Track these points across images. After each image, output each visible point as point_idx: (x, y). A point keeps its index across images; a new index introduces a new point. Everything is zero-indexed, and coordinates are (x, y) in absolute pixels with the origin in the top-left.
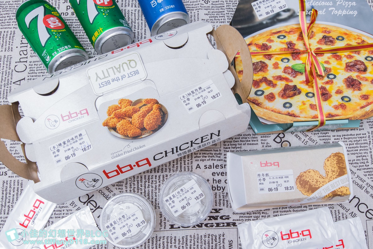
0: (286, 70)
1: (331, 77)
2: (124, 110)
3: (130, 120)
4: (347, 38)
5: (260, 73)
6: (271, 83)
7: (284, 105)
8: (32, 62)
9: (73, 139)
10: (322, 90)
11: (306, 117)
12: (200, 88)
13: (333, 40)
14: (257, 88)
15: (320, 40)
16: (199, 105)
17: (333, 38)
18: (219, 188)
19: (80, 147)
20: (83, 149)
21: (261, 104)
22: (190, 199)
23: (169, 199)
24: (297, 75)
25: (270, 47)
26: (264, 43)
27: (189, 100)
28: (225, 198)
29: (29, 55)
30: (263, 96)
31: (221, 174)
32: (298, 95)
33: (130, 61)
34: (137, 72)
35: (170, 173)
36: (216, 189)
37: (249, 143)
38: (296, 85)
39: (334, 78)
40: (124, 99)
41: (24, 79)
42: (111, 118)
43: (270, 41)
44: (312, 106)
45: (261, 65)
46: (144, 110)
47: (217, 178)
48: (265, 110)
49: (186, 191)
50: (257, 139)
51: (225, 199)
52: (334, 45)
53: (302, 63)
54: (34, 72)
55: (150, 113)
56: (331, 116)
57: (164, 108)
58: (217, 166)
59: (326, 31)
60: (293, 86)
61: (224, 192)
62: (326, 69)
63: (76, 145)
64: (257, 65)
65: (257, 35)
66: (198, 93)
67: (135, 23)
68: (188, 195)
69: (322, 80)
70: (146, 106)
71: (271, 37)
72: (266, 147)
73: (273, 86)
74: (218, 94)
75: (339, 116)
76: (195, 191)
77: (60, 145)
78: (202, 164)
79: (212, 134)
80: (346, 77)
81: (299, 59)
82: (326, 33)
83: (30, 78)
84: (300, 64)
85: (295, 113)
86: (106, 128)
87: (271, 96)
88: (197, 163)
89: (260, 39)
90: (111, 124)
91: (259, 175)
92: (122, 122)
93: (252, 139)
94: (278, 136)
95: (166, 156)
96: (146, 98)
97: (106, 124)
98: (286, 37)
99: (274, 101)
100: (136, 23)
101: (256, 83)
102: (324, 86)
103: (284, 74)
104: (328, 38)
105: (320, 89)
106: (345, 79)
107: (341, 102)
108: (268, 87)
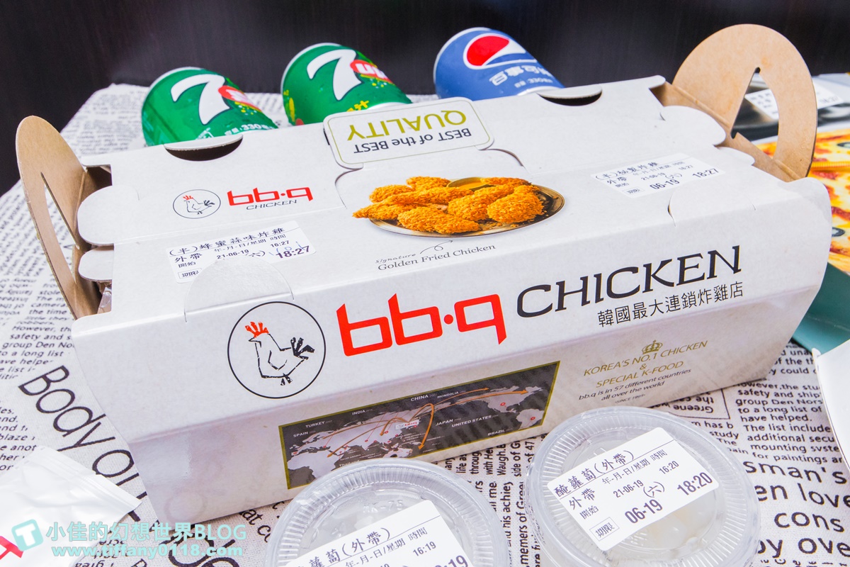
2: (423, 193)
3: (443, 207)
9: (251, 237)
12: (653, 164)
16: (657, 186)
19: (270, 249)
20: (279, 254)
23: (568, 485)
27: (624, 180)
33: (448, 112)
34: (465, 133)
40: (424, 176)
42: (381, 205)
46: (488, 193)
49: (638, 461)
55: (506, 198)
57: (550, 190)
63: (258, 248)
66: (647, 170)
68: (649, 475)
70: (493, 187)
74: (712, 170)
76: (674, 464)
77: (205, 246)
79: (713, 254)
86: (364, 220)
90: (379, 214)
92: (417, 210)
95: (561, 307)
96: (491, 177)
97: (364, 215)
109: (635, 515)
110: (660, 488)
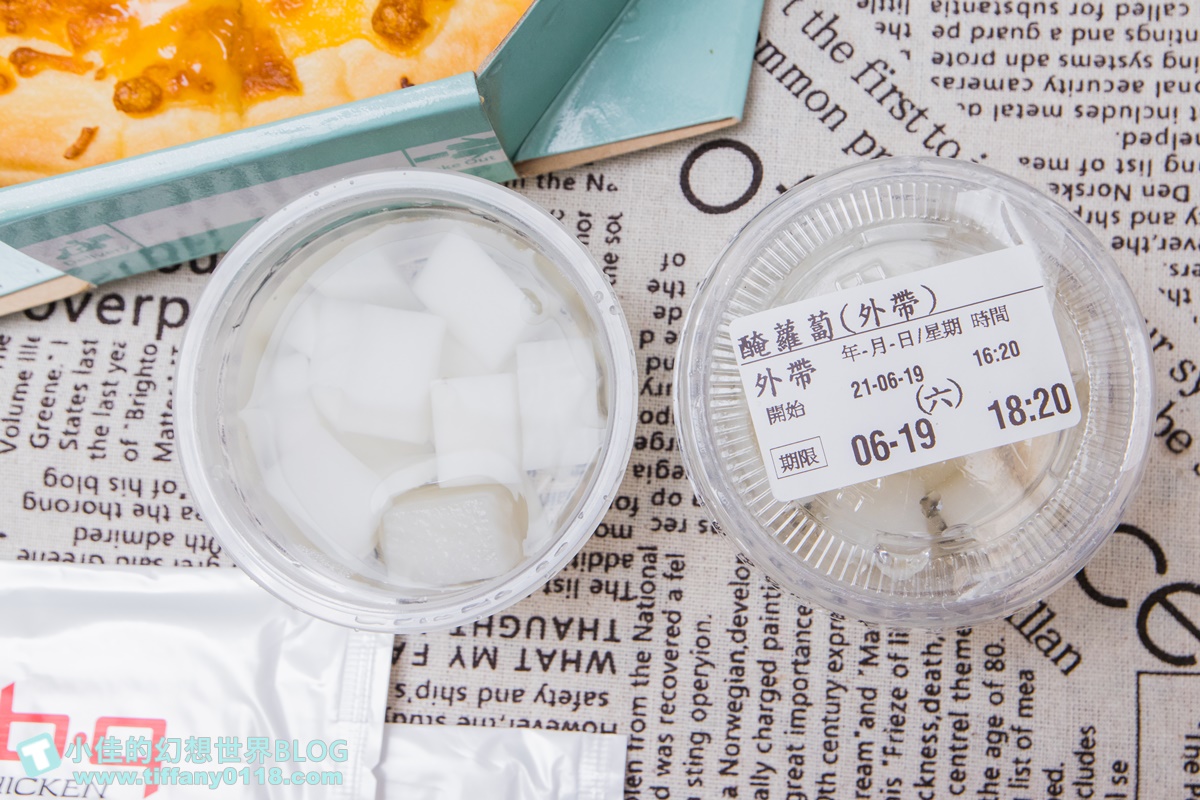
22: (951, 395)
23: (771, 337)
49: (939, 319)
68: (944, 360)
76: (1011, 349)
109: (871, 447)
110: (953, 396)
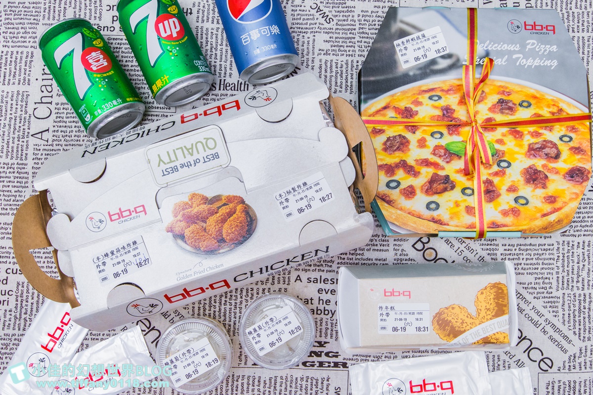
0: (436, 150)
1: (504, 164)
2: (196, 210)
3: (204, 225)
4: (536, 104)
5: (398, 154)
6: (411, 170)
7: (428, 206)
8: (60, 104)
9: (124, 248)
10: (487, 184)
11: (457, 226)
12: (305, 184)
13: (513, 106)
14: (390, 177)
15: (493, 105)
16: (301, 210)
17: (514, 104)
18: (326, 312)
19: (133, 260)
20: (137, 264)
21: (393, 201)
22: (282, 332)
23: (253, 331)
24: (452, 160)
25: (417, 113)
26: (407, 106)
27: (288, 201)
28: (334, 327)
29: (54, 93)
30: (398, 190)
31: (331, 292)
32: (449, 190)
33: (207, 139)
34: (216, 156)
35: (257, 286)
36: (323, 313)
37: (376, 248)
38: (448, 176)
39: (508, 167)
40: (196, 193)
41: (48, 130)
42: (178, 221)
43: (417, 103)
44: (469, 210)
45: (399, 140)
46: (225, 212)
47: (325, 297)
48: (399, 212)
50: (388, 243)
51: (334, 329)
52: (514, 115)
53: (463, 141)
54: (62, 120)
55: (232, 217)
56: (496, 226)
57: (253, 211)
58: (325, 281)
59: (504, 91)
60: (445, 176)
61: (333, 318)
62: (496, 153)
63: (128, 258)
64: (393, 140)
65: (398, 93)
66: (301, 191)
67: (216, 49)
68: (280, 327)
69: (490, 168)
70: (227, 206)
71: (420, 97)
72: (400, 255)
73: (415, 175)
74: (330, 195)
75: (507, 226)
76: (290, 323)
77: (106, 255)
78: (304, 276)
79: (317, 251)
80: (526, 166)
81: (458, 134)
82: (504, 94)
83: (56, 129)
84: (459, 142)
85: (442, 219)
86: (170, 234)
87: (409, 190)
88: (298, 273)
89: (403, 99)
90: (177, 230)
91: (381, 308)
92: (193, 227)
93: (381, 243)
94: (420, 240)
95: (252, 276)
96: (227, 194)
97: (170, 230)
98: (441, 98)
99: (413, 198)
100: (218, 50)
101: (390, 169)
102: (490, 178)
103: (433, 156)
104: (506, 102)
105: (484, 183)
106: (525, 169)
107: (513, 204)
108: (407, 175)
109: (272, 344)
